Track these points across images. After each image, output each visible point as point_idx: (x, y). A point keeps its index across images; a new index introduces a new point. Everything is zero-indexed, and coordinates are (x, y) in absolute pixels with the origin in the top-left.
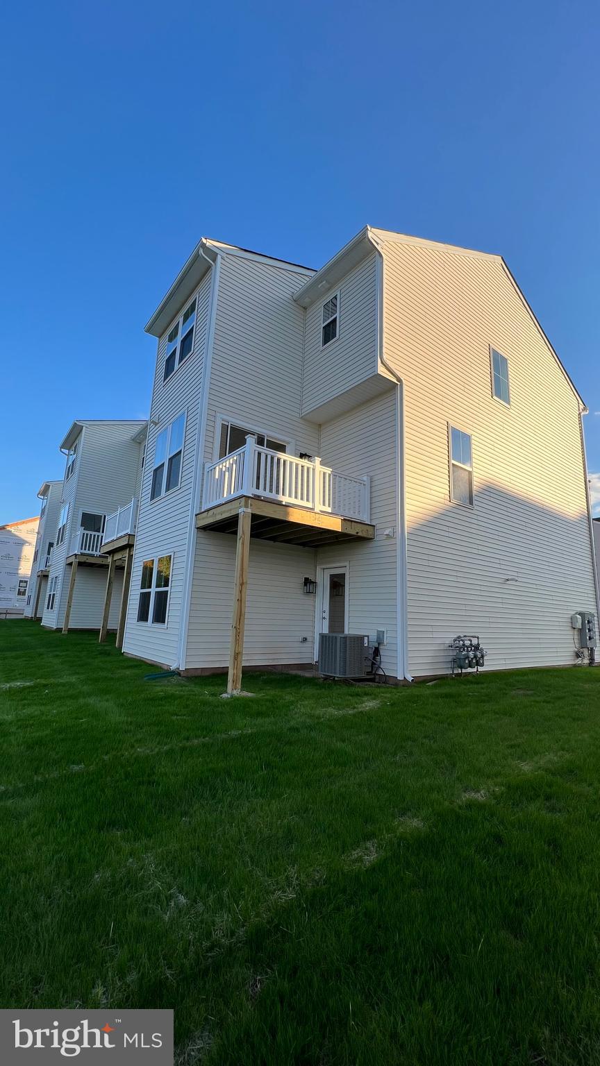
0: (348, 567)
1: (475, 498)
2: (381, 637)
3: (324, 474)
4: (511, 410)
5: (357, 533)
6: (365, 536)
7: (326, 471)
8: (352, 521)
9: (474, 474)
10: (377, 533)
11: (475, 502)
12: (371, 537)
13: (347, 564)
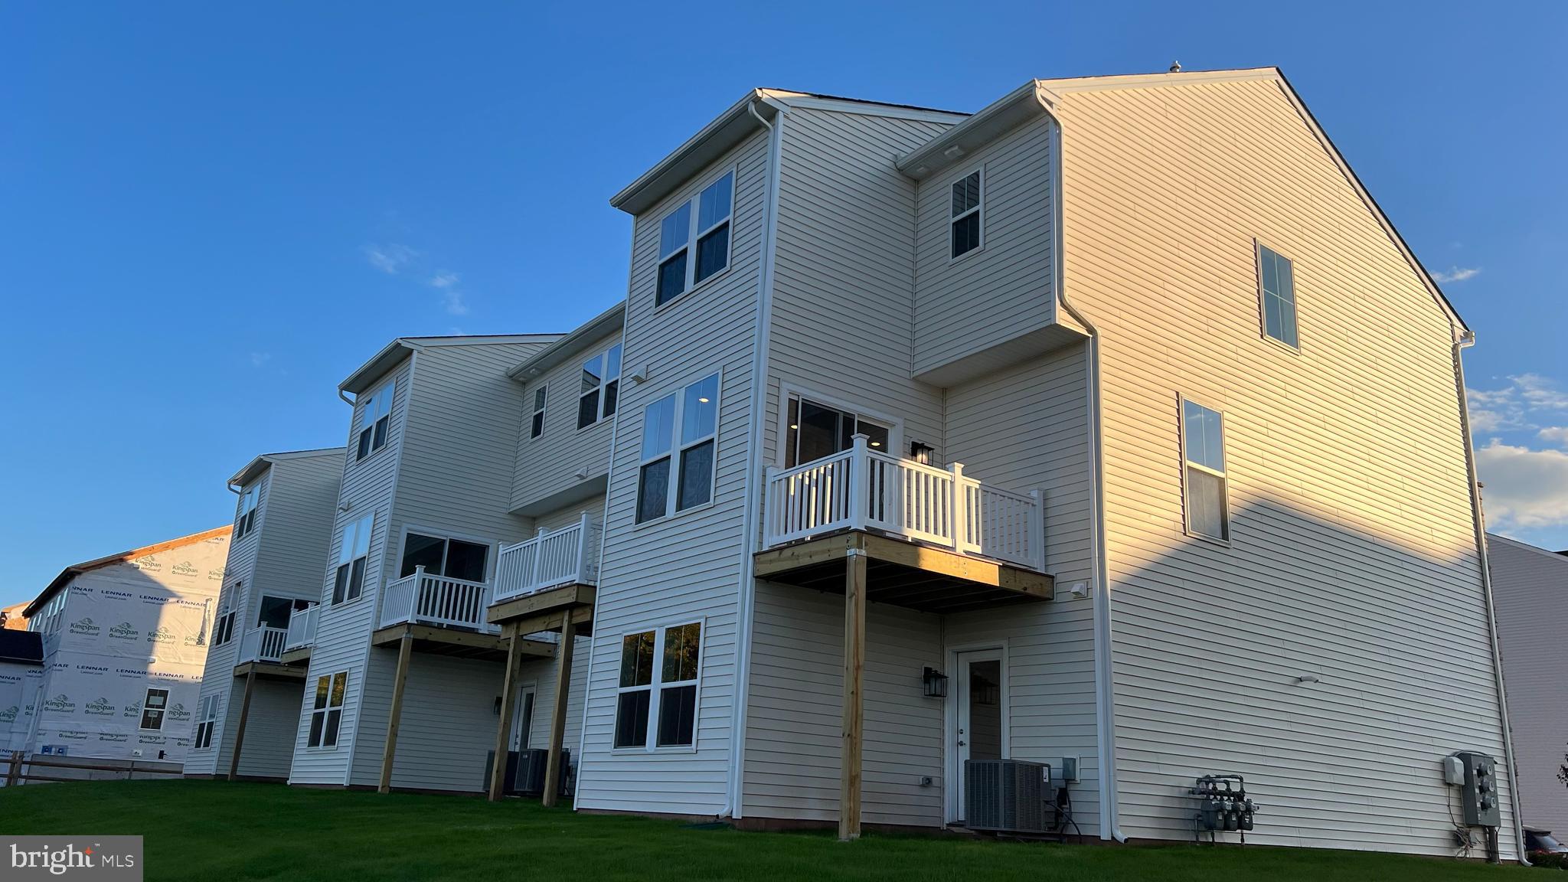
0: (1006, 649)
1: (1231, 527)
2: (1071, 768)
3: (969, 489)
4: (1300, 358)
5: (1025, 589)
6: (1038, 594)
7: (970, 484)
8: (1015, 569)
9: (1229, 482)
10: (1059, 589)
11: (1231, 535)
12: (1048, 596)
13: (1004, 643)
